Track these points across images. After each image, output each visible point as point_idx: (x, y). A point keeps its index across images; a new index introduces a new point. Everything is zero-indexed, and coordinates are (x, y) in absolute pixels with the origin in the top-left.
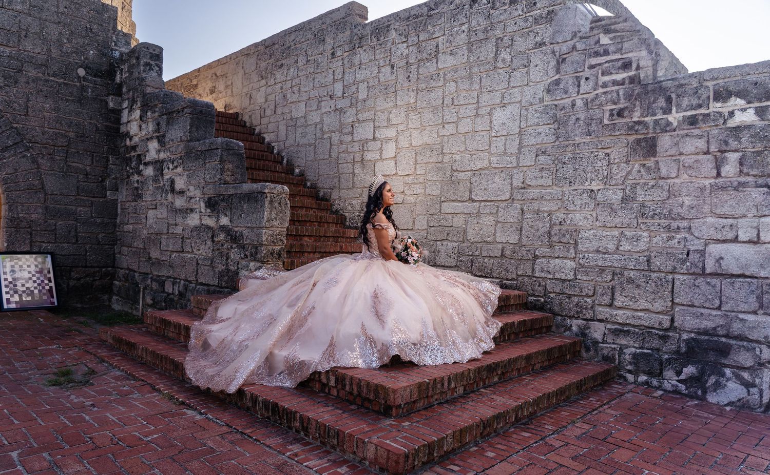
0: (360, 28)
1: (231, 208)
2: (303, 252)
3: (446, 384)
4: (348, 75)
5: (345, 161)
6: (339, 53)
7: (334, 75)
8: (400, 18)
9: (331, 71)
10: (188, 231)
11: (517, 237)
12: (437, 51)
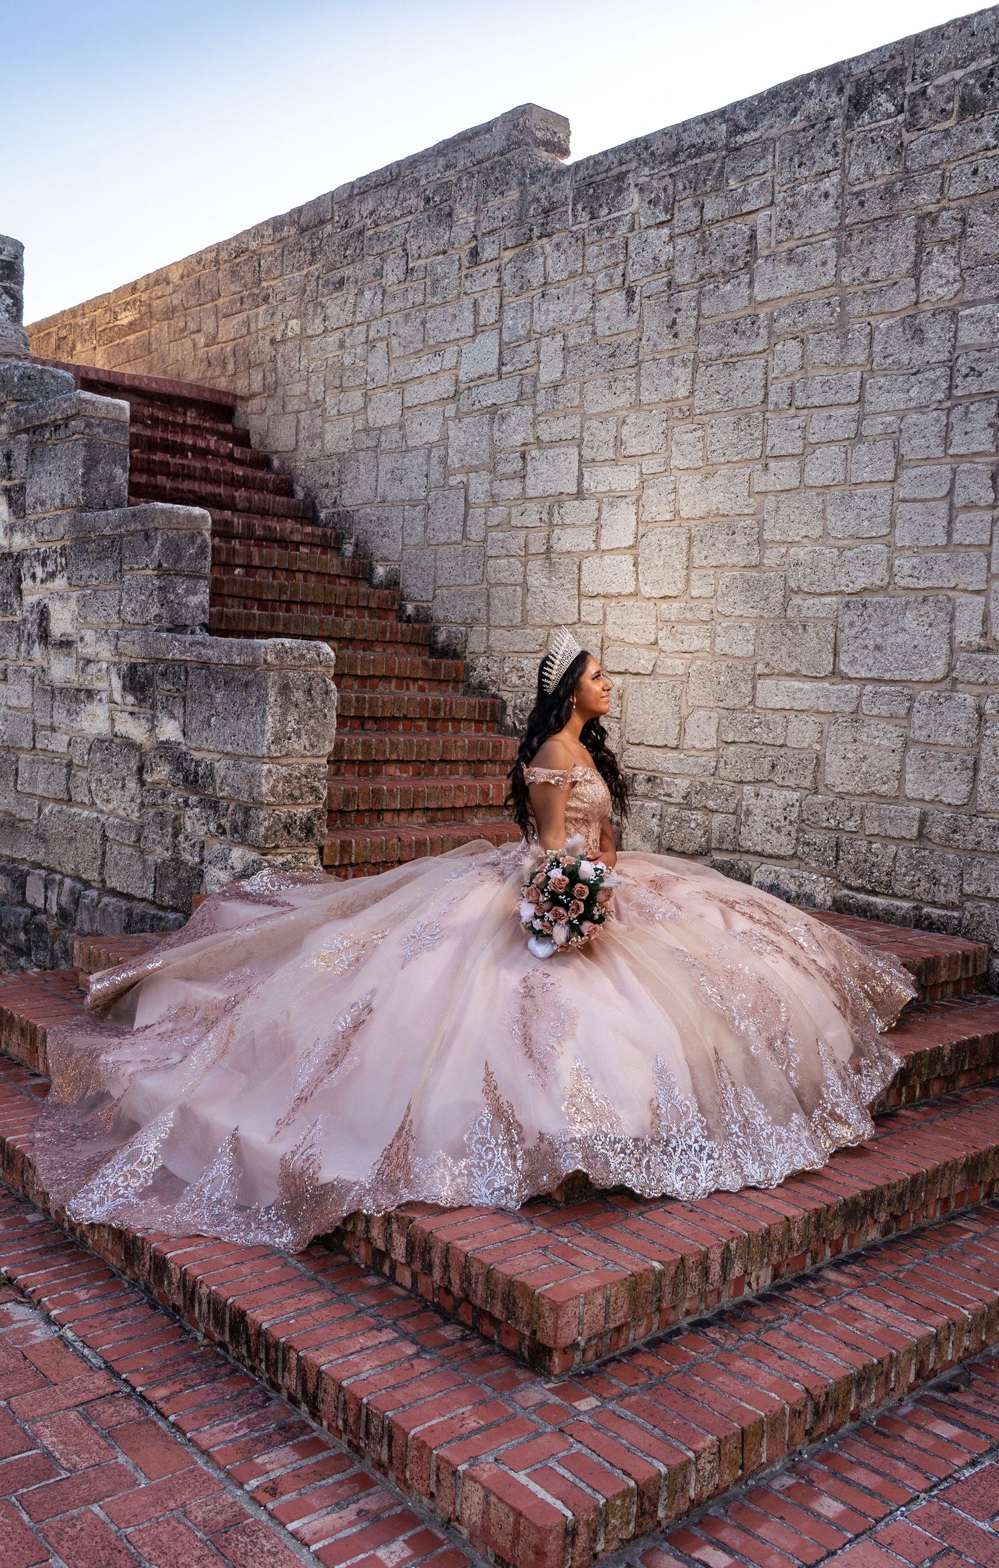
0: (546, 181)
1: (184, 699)
2: (380, 812)
3: (716, 1270)
4: (511, 314)
5: (504, 552)
6: (489, 252)
7: (476, 313)
8: (652, 154)
9: (467, 302)
10: (82, 748)
11: (965, 788)
12: (752, 252)
